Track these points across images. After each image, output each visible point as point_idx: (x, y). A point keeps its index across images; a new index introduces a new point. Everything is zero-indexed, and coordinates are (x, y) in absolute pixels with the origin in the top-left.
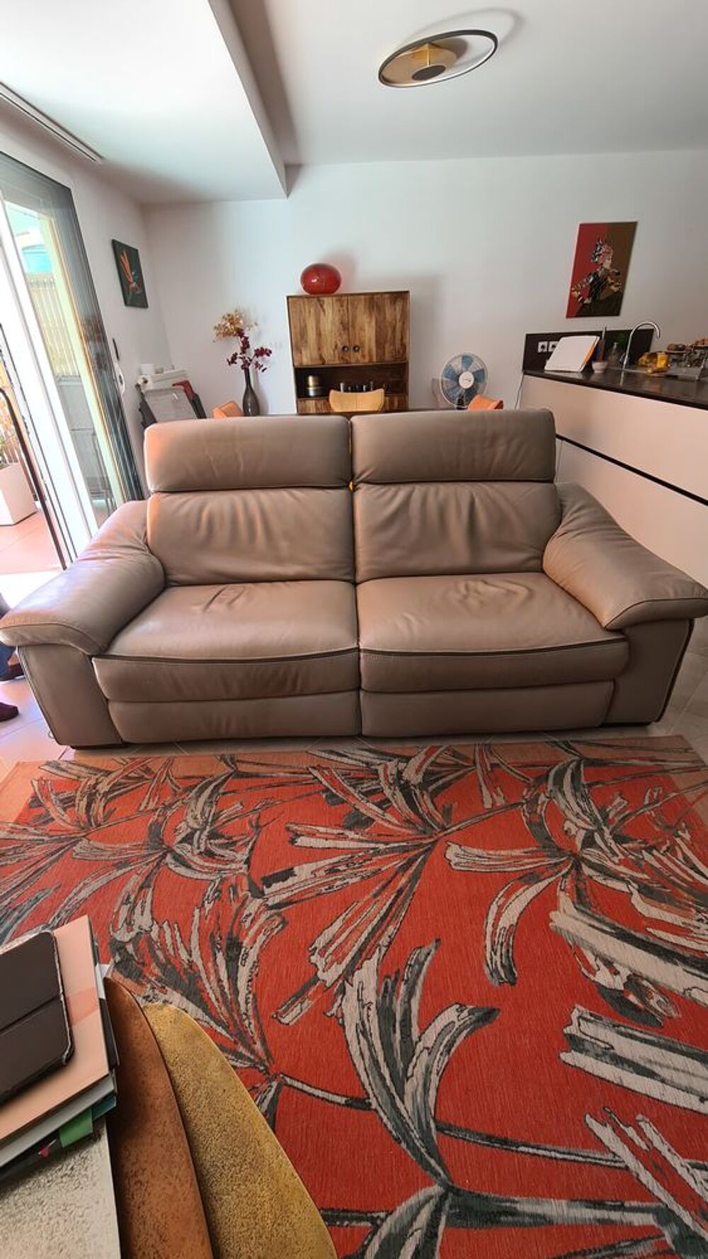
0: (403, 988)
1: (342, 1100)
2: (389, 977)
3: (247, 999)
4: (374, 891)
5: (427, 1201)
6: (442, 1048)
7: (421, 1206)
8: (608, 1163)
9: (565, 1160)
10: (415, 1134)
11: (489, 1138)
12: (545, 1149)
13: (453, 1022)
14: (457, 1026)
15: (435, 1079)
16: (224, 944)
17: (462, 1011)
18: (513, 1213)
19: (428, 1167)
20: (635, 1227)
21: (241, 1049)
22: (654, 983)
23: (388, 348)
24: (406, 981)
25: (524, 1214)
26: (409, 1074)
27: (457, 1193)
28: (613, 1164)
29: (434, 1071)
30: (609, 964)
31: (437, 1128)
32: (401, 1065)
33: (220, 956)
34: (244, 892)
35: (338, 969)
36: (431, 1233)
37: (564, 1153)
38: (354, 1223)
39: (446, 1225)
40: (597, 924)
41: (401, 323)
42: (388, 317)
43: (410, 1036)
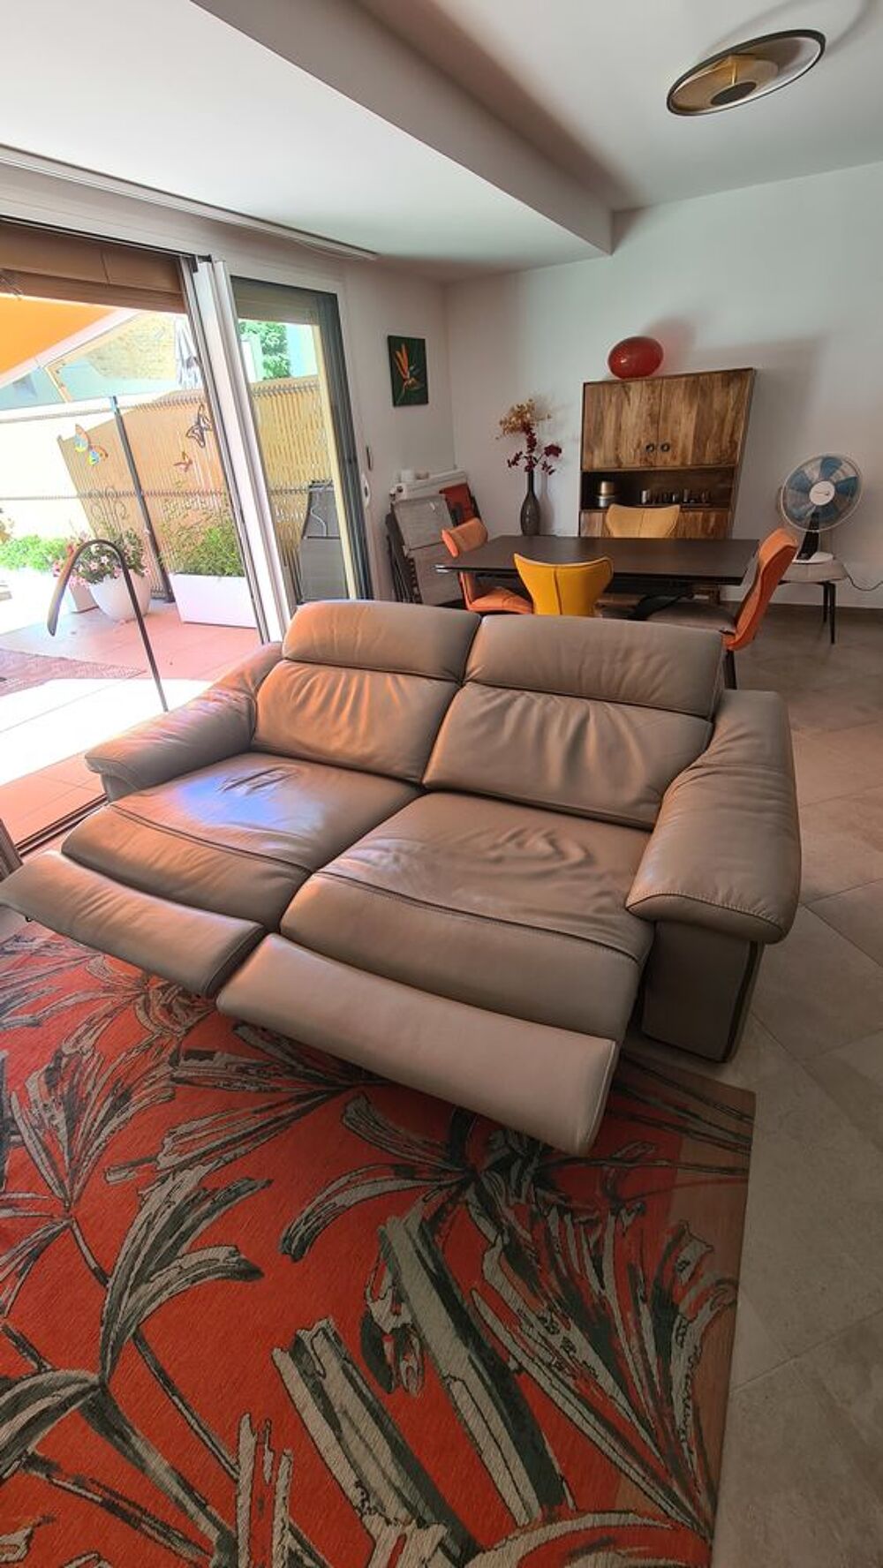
0: (208, 1205)
1: (93, 1265)
2: (205, 1189)
3: (100, 1145)
4: (258, 1108)
5: (81, 1381)
6: (191, 1276)
7: (74, 1381)
8: (227, 1465)
9: (197, 1433)
10: (116, 1327)
11: (161, 1371)
12: (192, 1414)
13: (218, 1260)
14: (219, 1264)
15: (165, 1295)
16: (120, 1092)
17: (234, 1256)
18: (126, 1439)
19: (104, 1359)
20: (198, 1529)
21: (66, 1182)
22: (424, 1347)
23: (711, 447)
24: (215, 1202)
25: (132, 1447)
26: (152, 1279)
27: (105, 1392)
28: (230, 1469)
29: (170, 1290)
30: (399, 1298)
31: (134, 1334)
32: (152, 1267)
33: (111, 1099)
34: (165, 1055)
35: (175, 1160)
36: (63, 1406)
37: (201, 1428)
38: (29, 1358)
39: (78, 1409)
40: (425, 1254)
41: (734, 414)
42: (717, 405)
43: (178, 1249)
